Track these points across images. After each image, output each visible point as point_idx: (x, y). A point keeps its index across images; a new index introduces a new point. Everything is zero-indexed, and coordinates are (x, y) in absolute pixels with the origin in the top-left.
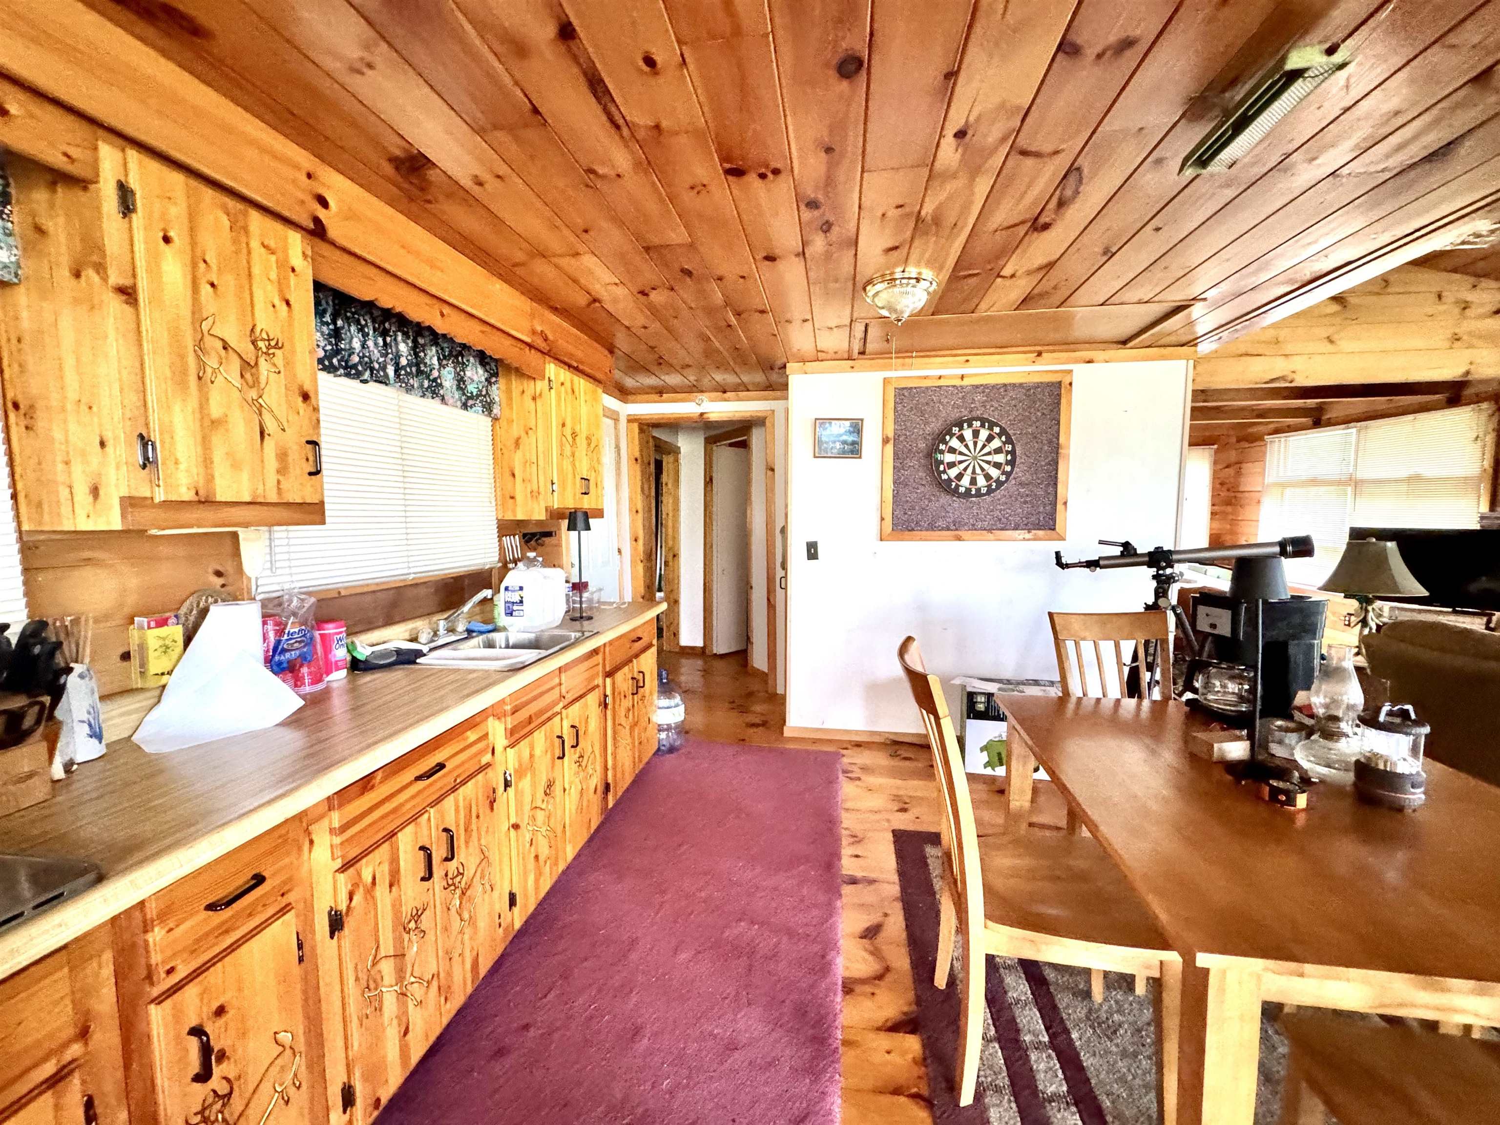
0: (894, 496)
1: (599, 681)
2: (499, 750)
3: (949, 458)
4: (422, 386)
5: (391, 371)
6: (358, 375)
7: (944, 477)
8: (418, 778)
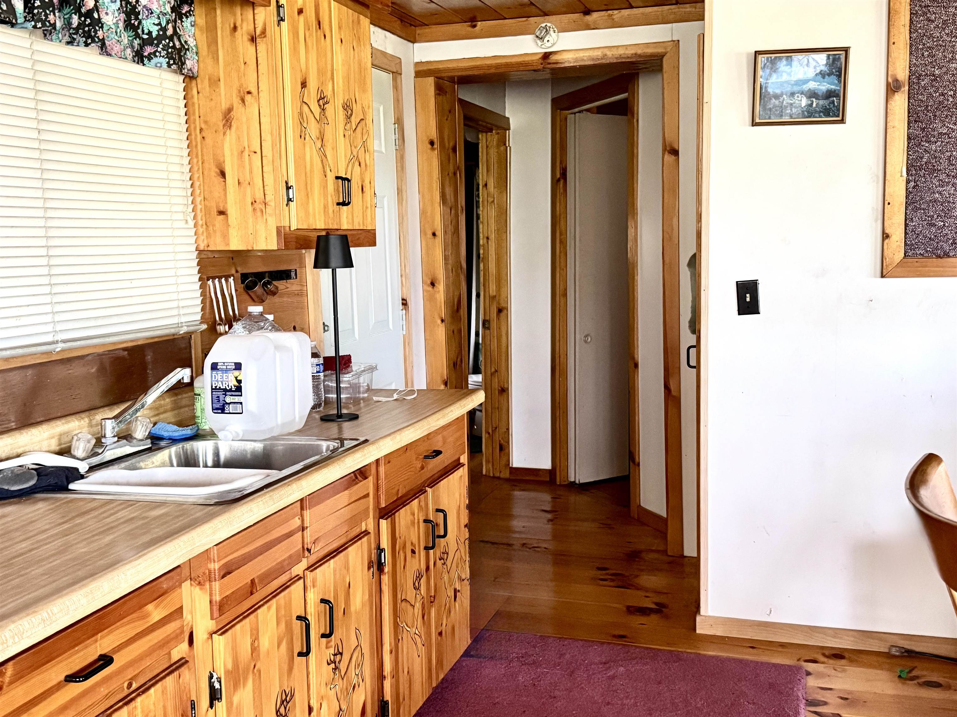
0: (908, 193)
1: (369, 524)
2: (200, 636)
4: (68, 24)
8: (71, 678)
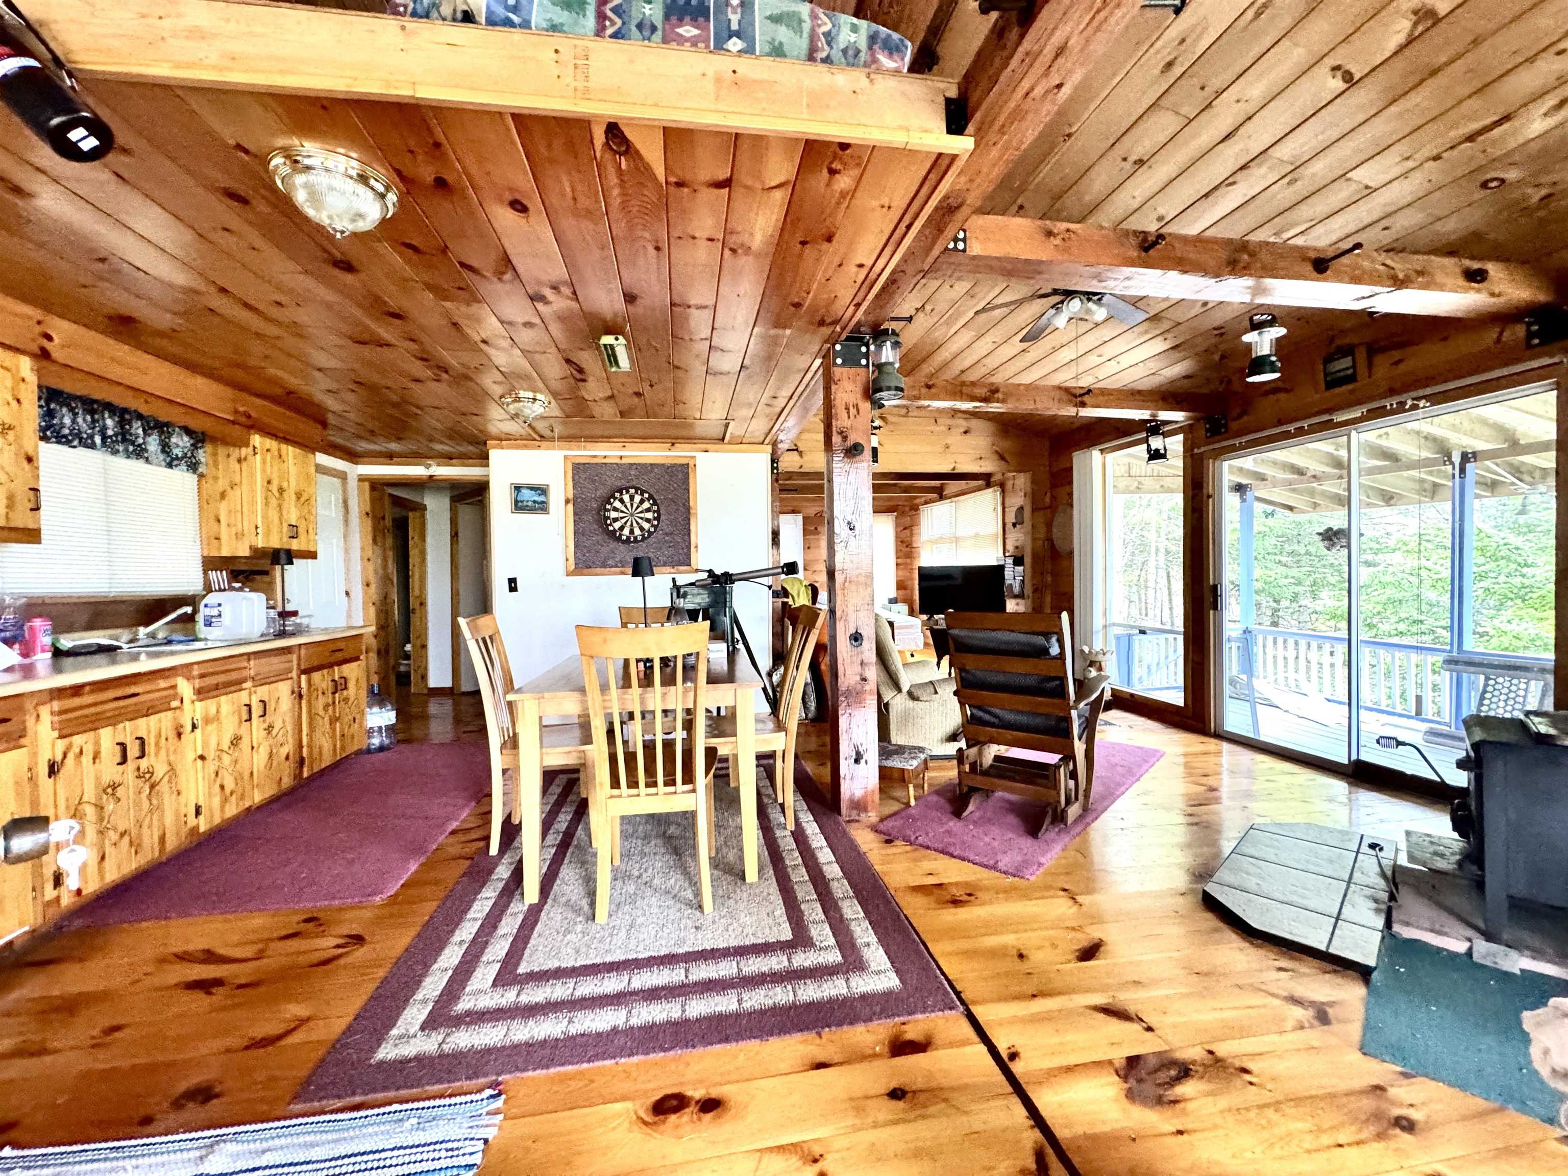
0: (575, 543)
1: (293, 675)
2: (187, 700)
3: (614, 515)
4: (127, 450)
5: (98, 439)
6: (68, 443)
7: (611, 528)
8: (117, 698)
